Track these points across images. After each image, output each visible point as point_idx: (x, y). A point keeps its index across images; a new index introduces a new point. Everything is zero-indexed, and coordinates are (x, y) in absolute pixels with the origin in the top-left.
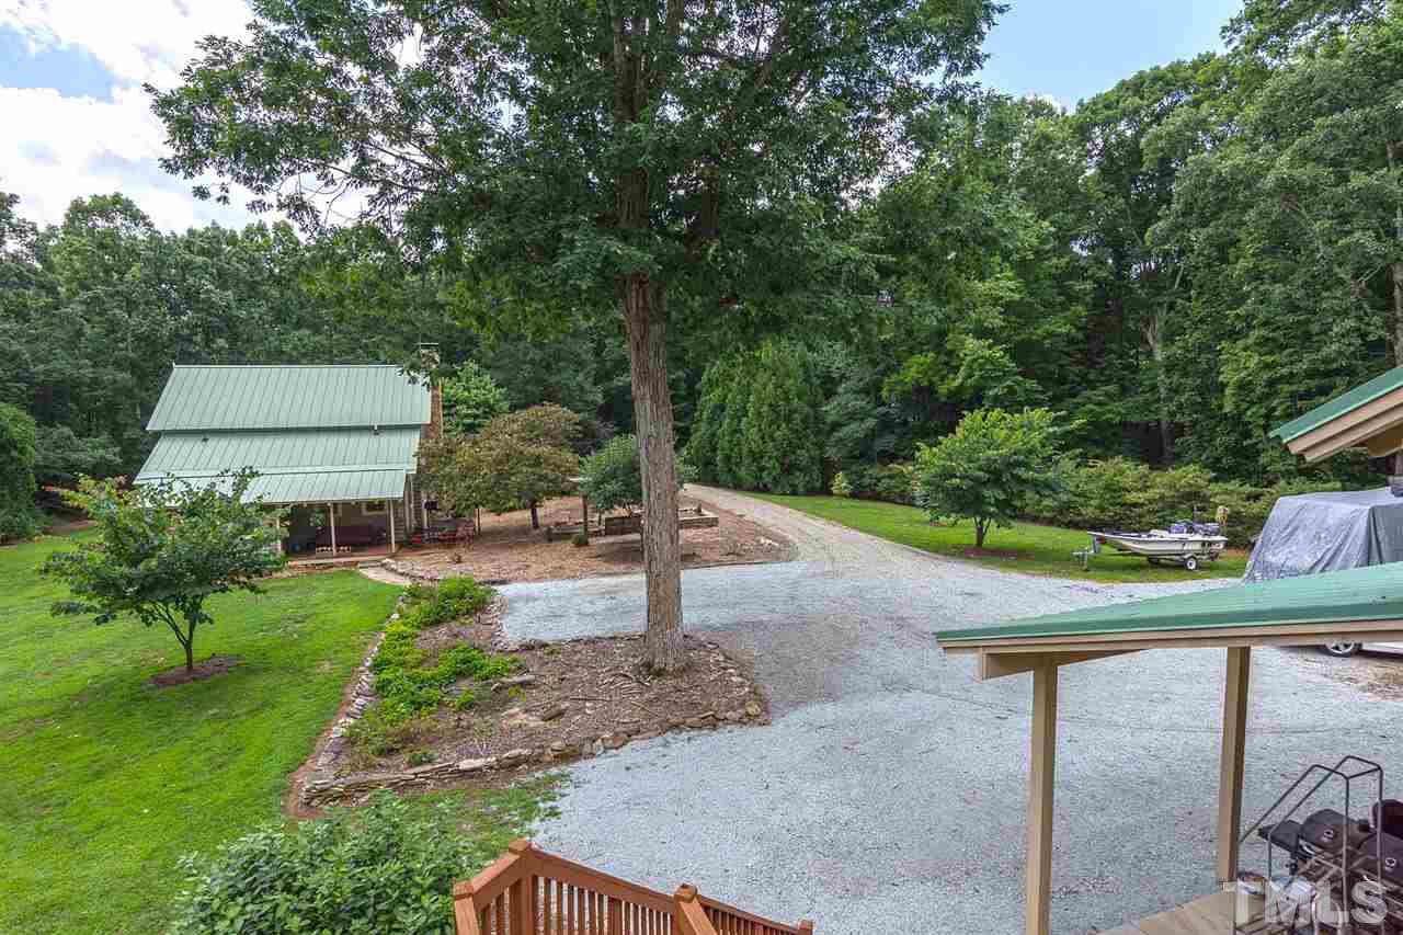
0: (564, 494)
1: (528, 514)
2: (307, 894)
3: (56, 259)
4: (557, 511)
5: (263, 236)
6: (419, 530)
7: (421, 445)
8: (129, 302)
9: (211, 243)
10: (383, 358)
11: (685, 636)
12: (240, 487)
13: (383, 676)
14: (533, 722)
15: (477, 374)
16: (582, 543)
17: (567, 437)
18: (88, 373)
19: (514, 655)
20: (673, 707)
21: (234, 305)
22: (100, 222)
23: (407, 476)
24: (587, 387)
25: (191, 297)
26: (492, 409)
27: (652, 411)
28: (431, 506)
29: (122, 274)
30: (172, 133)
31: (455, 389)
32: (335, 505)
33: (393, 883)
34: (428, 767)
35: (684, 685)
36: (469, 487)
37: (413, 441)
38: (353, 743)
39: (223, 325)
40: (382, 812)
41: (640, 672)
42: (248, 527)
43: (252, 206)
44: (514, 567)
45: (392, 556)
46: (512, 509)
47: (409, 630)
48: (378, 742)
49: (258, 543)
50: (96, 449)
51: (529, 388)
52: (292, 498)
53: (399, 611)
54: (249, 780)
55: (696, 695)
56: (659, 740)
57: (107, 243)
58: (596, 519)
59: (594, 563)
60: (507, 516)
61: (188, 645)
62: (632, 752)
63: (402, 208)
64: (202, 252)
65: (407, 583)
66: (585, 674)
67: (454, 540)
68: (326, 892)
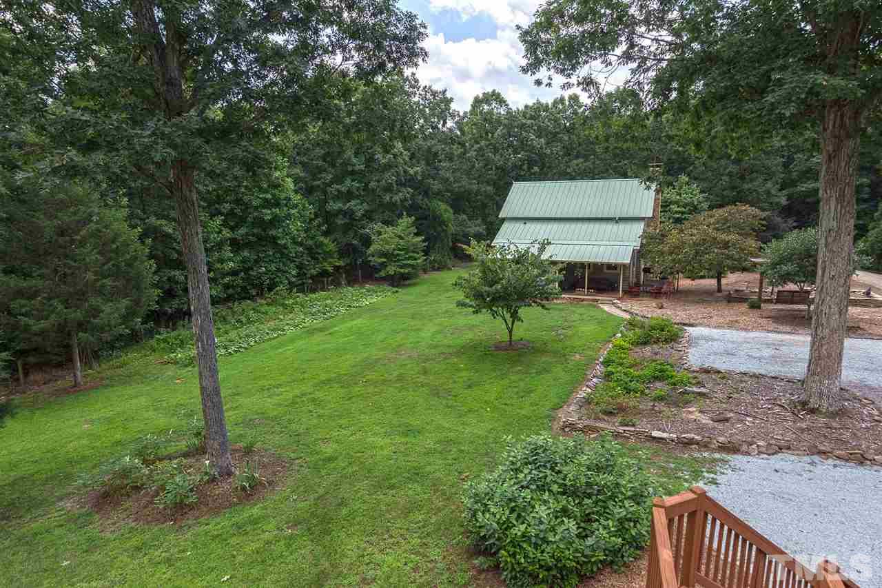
0: (744, 270)
1: (714, 282)
2: (561, 476)
3: (466, 129)
4: (736, 282)
5: (563, 104)
6: (637, 284)
7: (644, 231)
8: (495, 148)
9: (535, 111)
10: (629, 174)
11: (842, 389)
12: (542, 250)
13: (609, 369)
14: (705, 420)
15: (687, 183)
16: (755, 306)
17: (753, 229)
18: (475, 187)
19: (695, 374)
20: (823, 439)
21: (544, 146)
22: (486, 107)
23: (634, 250)
24: (773, 192)
25: (523, 144)
26: (695, 208)
27: (836, 210)
28: (647, 270)
29: (493, 134)
30: (527, 51)
31: (670, 194)
32: (589, 264)
33: (609, 487)
34: (633, 429)
35: (834, 425)
36: (674, 260)
37: (639, 228)
38: (590, 403)
39: (537, 158)
40: (606, 446)
41: (795, 407)
42: (545, 272)
43: (563, 87)
44: (700, 316)
45: (619, 299)
46: (702, 277)
47: (627, 345)
48: (604, 406)
49: (549, 282)
50: (476, 227)
51: (725, 193)
52: (565, 259)
53: (621, 332)
54: (535, 408)
55: (847, 435)
56: (807, 459)
57: (488, 118)
58: (769, 289)
59: (764, 322)
60: (698, 282)
61: (510, 332)
62: (783, 461)
63: (652, 74)
64: (532, 118)
65: (627, 316)
66: (748, 398)
67: (660, 293)
68: (572, 478)
